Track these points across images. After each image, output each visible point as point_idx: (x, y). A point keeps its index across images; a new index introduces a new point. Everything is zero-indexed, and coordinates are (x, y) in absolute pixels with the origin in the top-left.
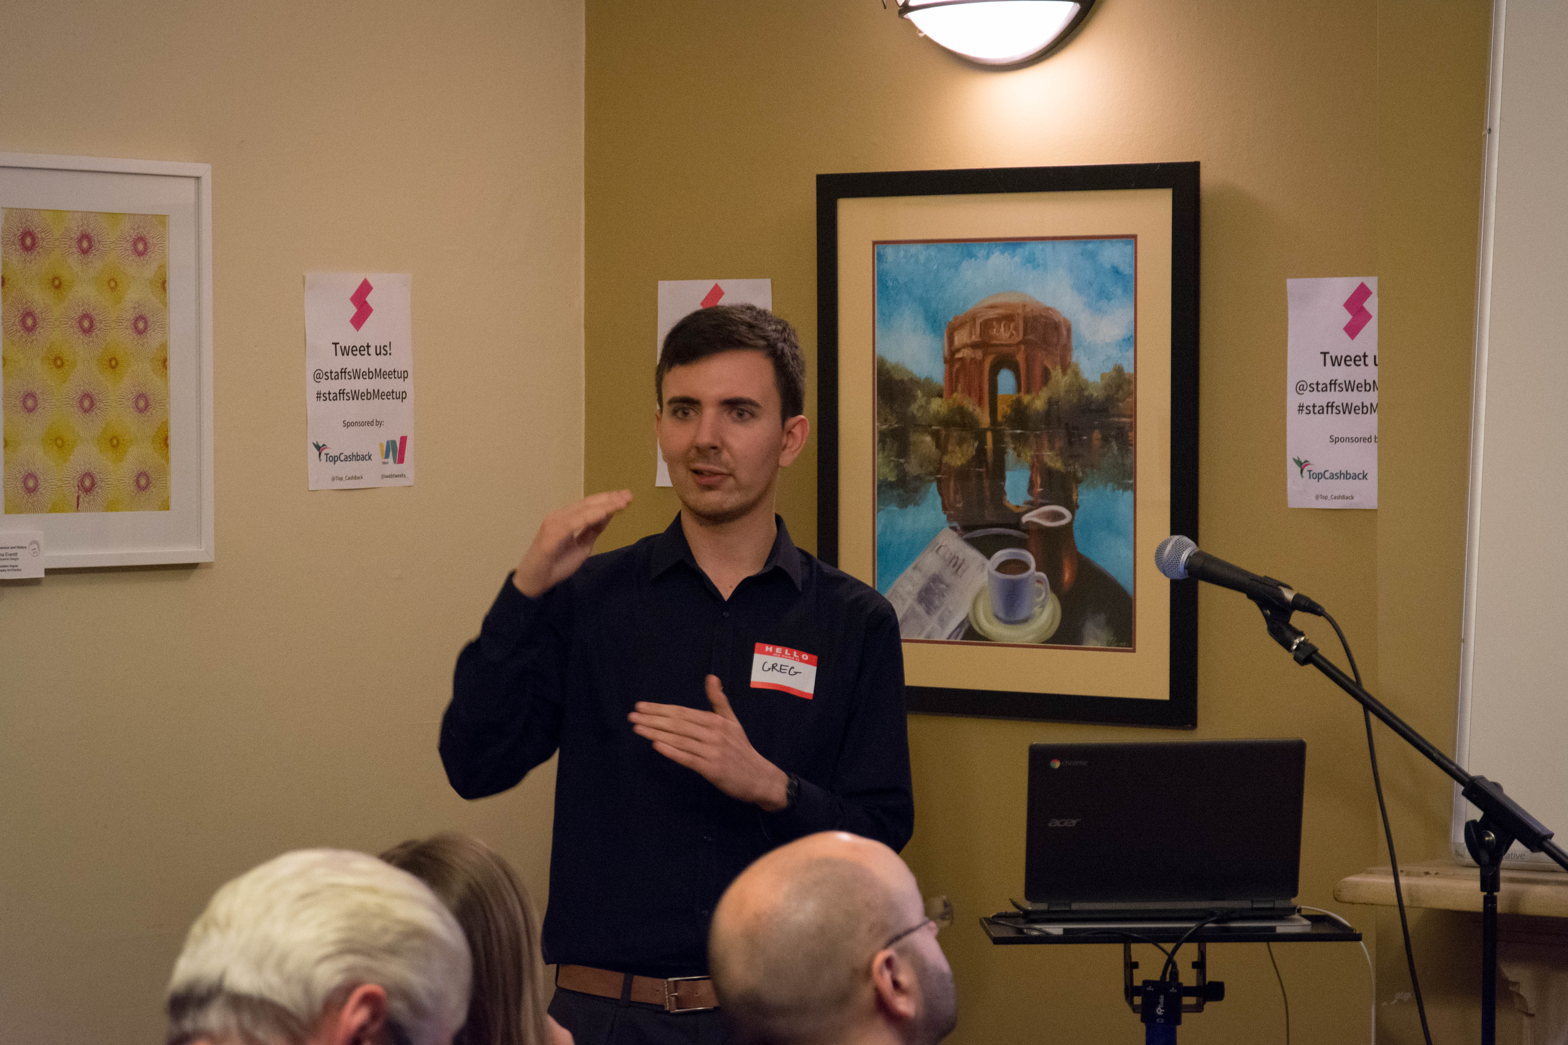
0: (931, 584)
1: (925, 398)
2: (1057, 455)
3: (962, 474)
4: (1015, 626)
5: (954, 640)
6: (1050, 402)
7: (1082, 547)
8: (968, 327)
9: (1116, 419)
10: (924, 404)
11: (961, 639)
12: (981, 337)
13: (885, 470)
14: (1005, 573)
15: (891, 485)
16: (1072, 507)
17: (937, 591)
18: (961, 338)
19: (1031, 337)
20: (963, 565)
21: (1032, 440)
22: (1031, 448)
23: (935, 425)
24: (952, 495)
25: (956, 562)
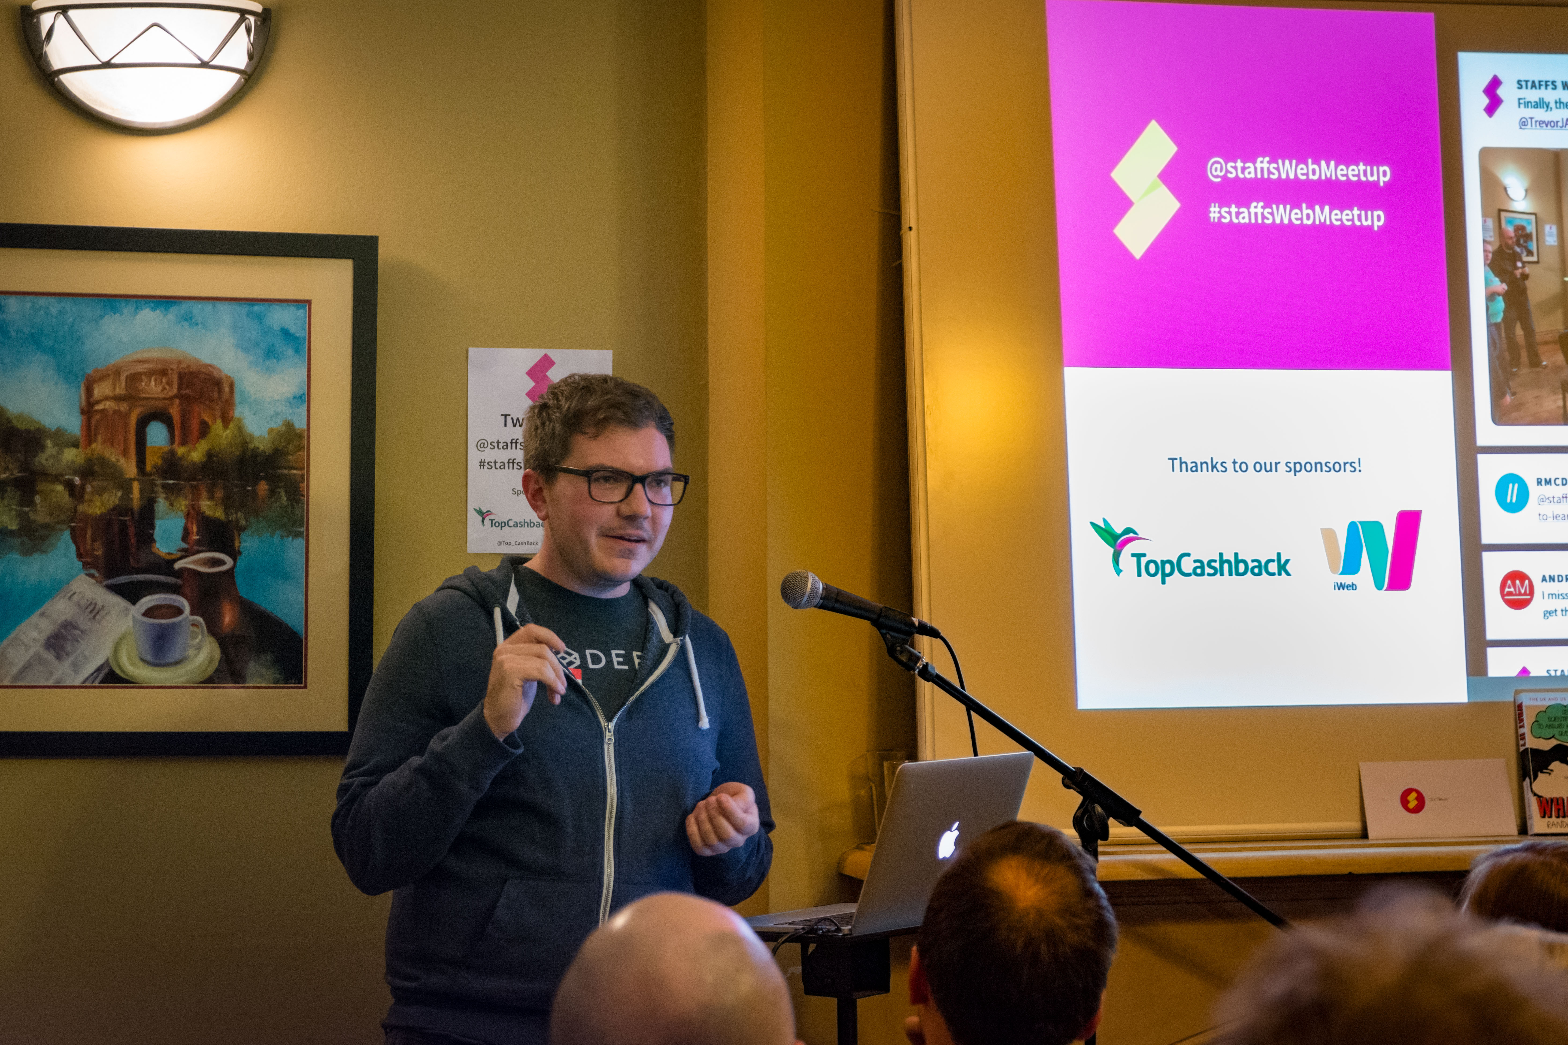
0: (63, 630)
1: (56, 449)
2: (216, 505)
3: (102, 524)
4: (162, 669)
5: (90, 685)
6: (210, 455)
7: (243, 592)
8: (110, 381)
9: (286, 471)
10: (55, 453)
11: (101, 682)
12: (127, 390)
13: (6, 518)
14: (154, 618)
16: (234, 554)
17: (70, 637)
18: (102, 390)
19: (188, 392)
20: (102, 611)
21: (187, 490)
22: (186, 497)
23: (68, 475)
24: (89, 542)
25: (94, 608)
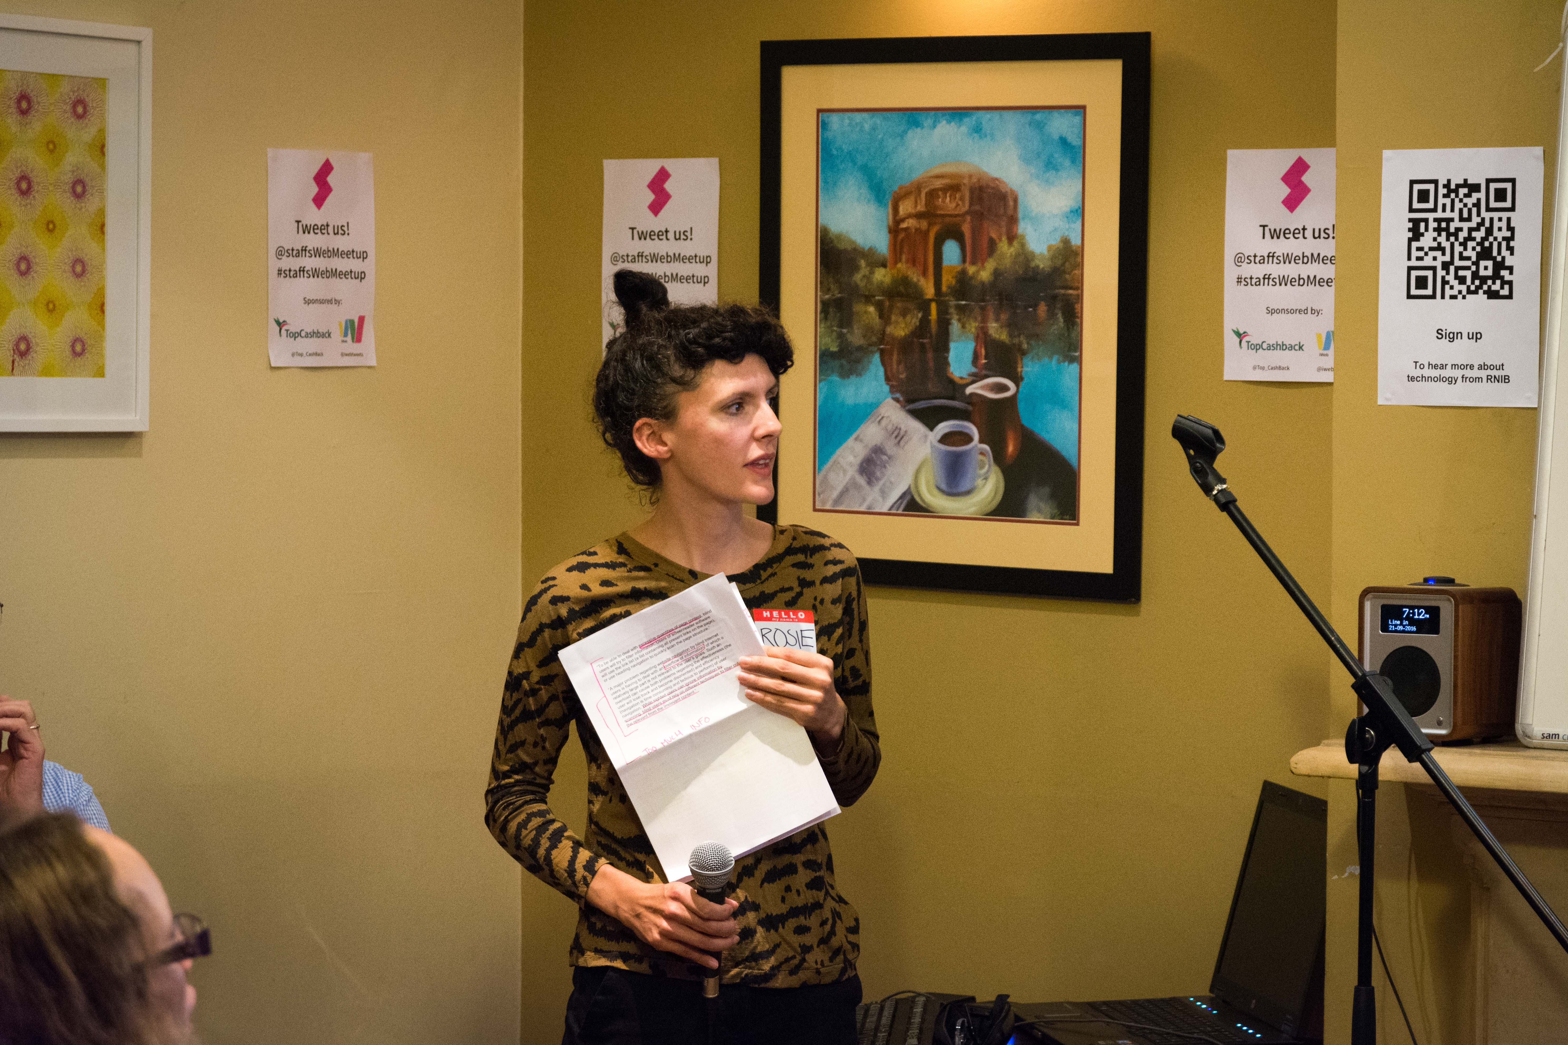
0: (873, 455)
1: (868, 269)
2: (1001, 327)
3: (906, 346)
4: (957, 498)
5: (895, 512)
6: (997, 273)
8: (912, 198)
10: (867, 273)
11: (904, 510)
12: (926, 207)
13: (828, 340)
14: (948, 445)
15: (833, 355)
16: (1017, 379)
17: (878, 462)
18: (905, 208)
19: (977, 207)
20: (905, 436)
21: (977, 311)
22: (976, 319)
23: (879, 296)
24: (895, 366)
25: (899, 434)
